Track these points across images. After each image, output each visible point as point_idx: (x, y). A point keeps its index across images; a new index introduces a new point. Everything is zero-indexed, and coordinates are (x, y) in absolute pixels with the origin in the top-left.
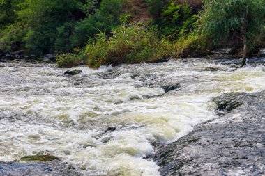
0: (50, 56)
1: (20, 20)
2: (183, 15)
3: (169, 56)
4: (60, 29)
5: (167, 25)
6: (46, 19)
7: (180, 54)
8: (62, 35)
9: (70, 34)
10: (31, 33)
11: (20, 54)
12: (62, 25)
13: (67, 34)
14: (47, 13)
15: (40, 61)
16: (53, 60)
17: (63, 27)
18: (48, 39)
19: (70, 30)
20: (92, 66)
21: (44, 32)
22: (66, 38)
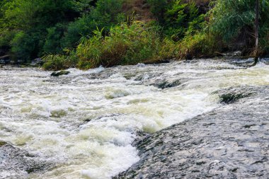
0: (38, 60)
1: (6, 21)
2: (188, 15)
3: (172, 58)
4: (51, 30)
5: (171, 25)
6: (37, 20)
7: (184, 55)
8: (52, 37)
9: (62, 35)
10: (20, 34)
11: (5, 59)
12: (54, 26)
13: (58, 36)
14: (37, 14)
15: (27, 65)
16: (41, 64)
17: (55, 28)
18: (37, 41)
19: (61, 31)
20: (83, 67)
21: (33, 34)
22: (56, 40)
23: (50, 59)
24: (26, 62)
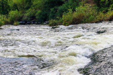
0: (47, 22)
1: (34, 6)
2: (110, 2)
3: (103, 20)
4: (52, 9)
5: (103, 6)
6: (46, 5)
7: (108, 19)
8: (52, 12)
9: (56, 11)
10: (39, 11)
11: (33, 22)
12: (53, 8)
13: (55, 12)
14: (46, 3)
15: (42, 24)
16: (48, 23)
17: (53, 9)
18: (46, 14)
19: (56, 10)
20: (65, 25)
21: (45, 11)
22: (54, 13)
23: (51, 21)
24: (42, 23)
